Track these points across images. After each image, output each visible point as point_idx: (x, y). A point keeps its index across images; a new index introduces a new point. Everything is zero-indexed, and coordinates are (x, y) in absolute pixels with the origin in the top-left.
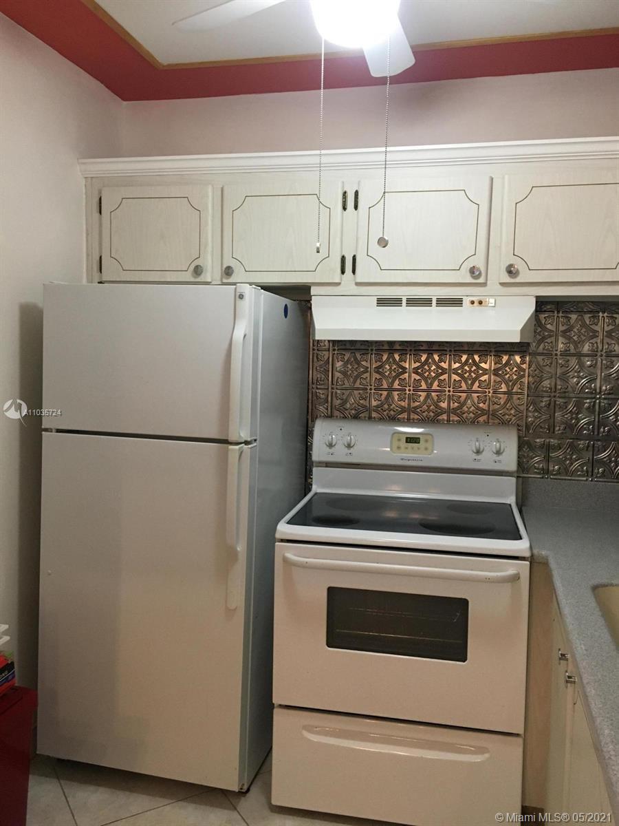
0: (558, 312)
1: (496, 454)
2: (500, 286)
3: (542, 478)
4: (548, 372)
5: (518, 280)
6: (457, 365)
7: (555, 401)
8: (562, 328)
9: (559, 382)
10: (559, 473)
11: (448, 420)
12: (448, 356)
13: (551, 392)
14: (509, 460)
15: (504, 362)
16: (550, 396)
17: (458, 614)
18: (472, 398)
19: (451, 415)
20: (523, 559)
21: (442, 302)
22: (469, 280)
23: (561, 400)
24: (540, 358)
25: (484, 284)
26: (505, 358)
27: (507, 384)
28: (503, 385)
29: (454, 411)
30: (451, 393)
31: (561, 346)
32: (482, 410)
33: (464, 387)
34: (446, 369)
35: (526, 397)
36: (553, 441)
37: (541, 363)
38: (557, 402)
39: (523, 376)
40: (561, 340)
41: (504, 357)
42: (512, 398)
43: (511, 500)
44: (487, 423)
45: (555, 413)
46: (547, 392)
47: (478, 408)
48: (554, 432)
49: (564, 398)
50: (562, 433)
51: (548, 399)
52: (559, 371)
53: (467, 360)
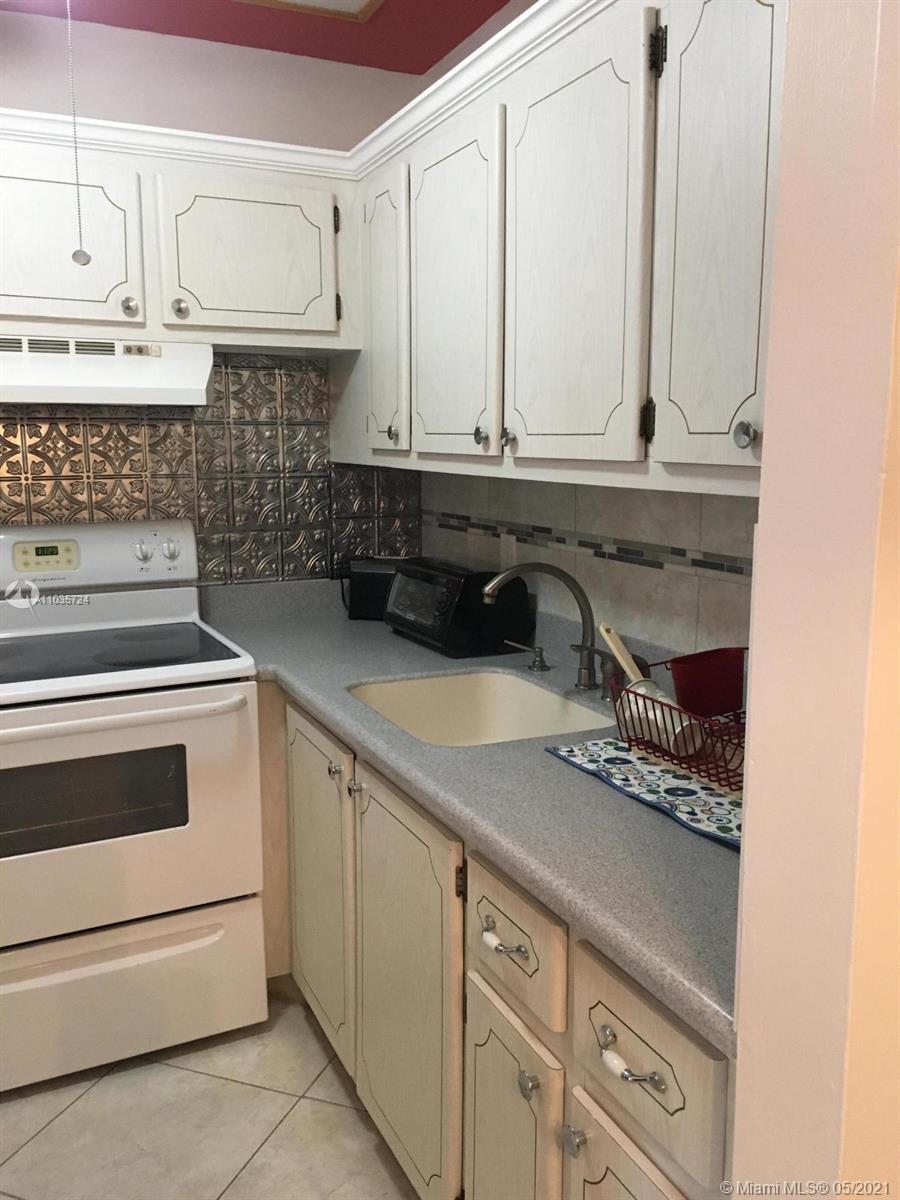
0: (226, 367)
1: (169, 558)
2: (163, 328)
3: (225, 584)
4: (221, 446)
5: (188, 321)
6: (96, 440)
7: (232, 484)
8: (233, 388)
9: (235, 460)
10: (244, 575)
11: (92, 519)
12: (81, 426)
13: (226, 472)
14: (187, 564)
15: (162, 435)
16: (226, 478)
17: (173, 767)
18: (122, 485)
19: (95, 511)
20: (247, 679)
21: (83, 347)
22: (122, 317)
23: (240, 482)
24: (209, 428)
25: (142, 325)
26: (163, 430)
27: (169, 465)
28: (164, 466)
29: (99, 506)
30: (91, 480)
31: (233, 412)
32: (139, 501)
33: (109, 470)
34: (81, 446)
35: (195, 480)
36: (234, 536)
37: (211, 434)
38: (235, 486)
39: (189, 453)
40: (233, 403)
41: (162, 428)
42: (177, 482)
43: (194, 617)
44: (146, 518)
45: (233, 499)
46: (221, 472)
47: (132, 500)
48: (234, 524)
49: (242, 479)
50: (244, 524)
51: (222, 481)
52: (234, 444)
53: (109, 434)
